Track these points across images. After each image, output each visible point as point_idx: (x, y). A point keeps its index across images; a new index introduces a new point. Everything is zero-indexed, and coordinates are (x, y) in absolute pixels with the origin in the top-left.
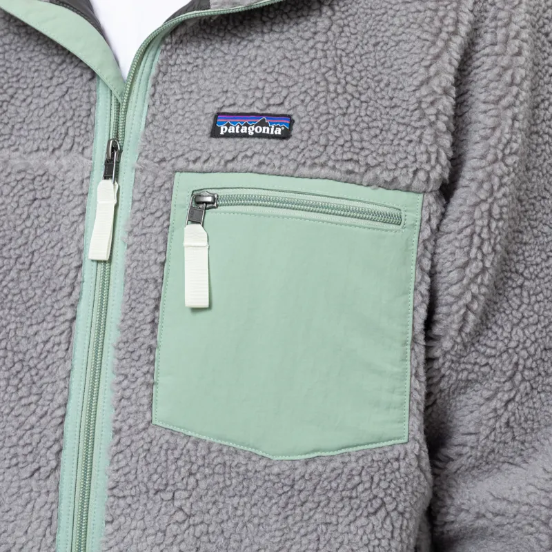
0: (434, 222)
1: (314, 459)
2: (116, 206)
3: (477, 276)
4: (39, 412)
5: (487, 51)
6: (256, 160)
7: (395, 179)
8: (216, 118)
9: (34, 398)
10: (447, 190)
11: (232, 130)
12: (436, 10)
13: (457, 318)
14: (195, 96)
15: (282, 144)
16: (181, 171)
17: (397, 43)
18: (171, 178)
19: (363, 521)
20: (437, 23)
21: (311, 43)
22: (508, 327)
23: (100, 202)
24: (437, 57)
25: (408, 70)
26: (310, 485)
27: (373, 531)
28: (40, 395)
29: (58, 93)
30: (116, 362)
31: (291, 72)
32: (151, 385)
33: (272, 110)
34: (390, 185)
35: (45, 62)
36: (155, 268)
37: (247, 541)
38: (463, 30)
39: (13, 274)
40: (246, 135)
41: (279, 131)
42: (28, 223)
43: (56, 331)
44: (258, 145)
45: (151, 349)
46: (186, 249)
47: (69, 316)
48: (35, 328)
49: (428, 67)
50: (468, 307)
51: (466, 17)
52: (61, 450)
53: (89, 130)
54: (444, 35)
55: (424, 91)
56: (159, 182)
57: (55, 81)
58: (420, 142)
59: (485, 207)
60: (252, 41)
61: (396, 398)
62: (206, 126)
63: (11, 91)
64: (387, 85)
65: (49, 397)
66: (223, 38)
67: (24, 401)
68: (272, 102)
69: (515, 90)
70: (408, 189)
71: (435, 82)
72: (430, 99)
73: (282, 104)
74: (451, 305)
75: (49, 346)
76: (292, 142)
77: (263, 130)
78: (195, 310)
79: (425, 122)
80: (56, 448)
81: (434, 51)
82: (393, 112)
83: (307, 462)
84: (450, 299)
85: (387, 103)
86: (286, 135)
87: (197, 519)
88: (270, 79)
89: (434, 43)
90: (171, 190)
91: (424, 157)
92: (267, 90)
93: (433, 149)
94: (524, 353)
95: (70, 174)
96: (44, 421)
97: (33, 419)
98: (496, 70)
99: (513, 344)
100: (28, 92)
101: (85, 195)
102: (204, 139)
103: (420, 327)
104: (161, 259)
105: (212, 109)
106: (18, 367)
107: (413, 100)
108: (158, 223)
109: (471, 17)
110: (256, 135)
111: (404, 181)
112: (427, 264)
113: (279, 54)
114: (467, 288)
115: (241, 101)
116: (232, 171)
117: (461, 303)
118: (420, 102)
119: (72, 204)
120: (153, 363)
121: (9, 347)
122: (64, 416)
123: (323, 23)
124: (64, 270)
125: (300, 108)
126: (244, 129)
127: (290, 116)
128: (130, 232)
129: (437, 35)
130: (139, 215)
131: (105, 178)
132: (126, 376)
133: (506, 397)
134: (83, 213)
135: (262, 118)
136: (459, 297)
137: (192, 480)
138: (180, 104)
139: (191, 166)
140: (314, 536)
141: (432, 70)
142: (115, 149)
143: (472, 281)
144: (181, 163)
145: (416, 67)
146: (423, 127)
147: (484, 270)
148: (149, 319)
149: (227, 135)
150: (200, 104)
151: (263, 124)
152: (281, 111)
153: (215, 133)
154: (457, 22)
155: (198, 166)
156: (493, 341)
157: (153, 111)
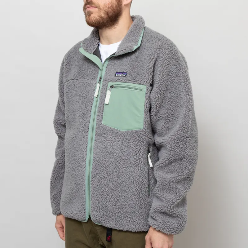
0: (149, 90)
1: (127, 131)
2: (99, 88)
3: (157, 100)
4: (86, 122)
6: (120, 80)
7: (141, 83)
9: (85, 120)
10: (152, 85)
11: (118, 75)
13: (155, 108)
14: (113, 69)
15: (124, 77)
16: (110, 82)
18: (108, 83)
19: (134, 142)
20: (150, 57)
22: (165, 110)
23: (97, 87)
24: (150, 62)
25: (146, 64)
26: (126, 135)
30: (97, 113)
31: (128, 65)
32: (102, 117)
33: (124, 72)
34: (140, 84)
36: (104, 98)
37: (116, 144)
38: (155, 58)
40: (120, 76)
41: (125, 75)
43: (89, 109)
44: (121, 77)
45: (103, 111)
46: (107, 94)
47: (91, 106)
48: (86, 108)
50: (156, 105)
51: (156, 56)
52: (88, 129)
53: (97, 75)
54: (151, 59)
56: (106, 84)
58: (146, 76)
59: (158, 88)
60: (123, 60)
61: (141, 121)
62: (115, 74)
64: (142, 67)
65: (87, 119)
66: (119, 60)
67: (83, 120)
68: (124, 70)
70: (143, 85)
71: (149, 67)
72: (148, 69)
74: (153, 106)
75: (88, 111)
76: (126, 77)
77: (122, 75)
79: (147, 73)
80: (88, 128)
81: (149, 61)
83: (126, 131)
84: (154, 105)
86: (126, 76)
87: (107, 140)
88: (125, 66)
89: (150, 60)
90: (107, 85)
91: (146, 79)
92: (124, 68)
95: (94, 83)
97: (85, 123)
101: (96, 86)
102: (114, 77)
104: (105, 96)
105: (116, 71)
106: (83, 114)
108: (105, 90)
109: (157, 56)
110: (121, 76)
111: (142, 83)
114: (156, 102)
115: (120, 70)
116: (117, 82)
117: (155, 105)
119: (93, 88)
120: (103, 113)
122: (89, 123)
124: (91, 99)
125: (129, 71)
126: (120, 75)
128: (101, 92)
129: (150, 59)
130: (102, 89)
131: (99, 83)
132: (99, 116)
134: (95, 89)
135: (122, 73)
136: (155, 104)
137: (107, 133)
138: (111, 71)
139: (111, 81)
142: (101, 78)
143: (157, 101)
147: (159, 99)
148: (103, 106)
149: (117, 76)
150: (114, 71)
151: (122, 74)
152: (126, 72)
153: (115, 76)
154: (154, 57)
156: (162, 112)
157: (106, 72)
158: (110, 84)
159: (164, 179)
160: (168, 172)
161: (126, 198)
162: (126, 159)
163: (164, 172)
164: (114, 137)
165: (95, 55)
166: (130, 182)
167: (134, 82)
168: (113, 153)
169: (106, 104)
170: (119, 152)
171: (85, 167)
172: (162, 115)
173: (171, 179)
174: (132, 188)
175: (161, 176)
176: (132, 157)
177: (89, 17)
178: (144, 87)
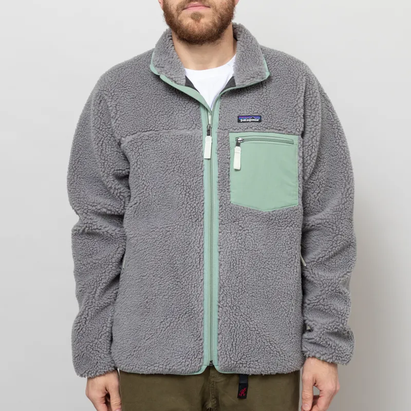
0: (302, 143)
1: (275, 211)
2: (212, 143)
4: (196, 203)
5: (309, 96)
7: (291, 132)
8: (238, 117)
9: (195, 199)
11: (244, 120)
12: (297, 86)
14: (231, 111)
15: (260, 123)
16: (231, 132)
17: (286, 94)
18: (228, 134)
19: (288, 228)
21: (262, 96)
25: (291, 102)
26: (274, 218)
27: (291, 231)
28: (196, 198)
29: (188, 111)
30: (218, 186)
31: (258, 104)
32: (229, 192)
33: (255, 114)
34: (289, 133)
35: (182, 103)
36: (227, 160)
37: (259, 235)
39: (183, 164)
40: (249, 122)
41: (258, 120)
42: (186, 149)
43: (199, 179)
44: (253, 124)
45: (229, 182)
46: (235, 153)
48: (192, 179)
49: (297, 101)
52: (203, 214)
53: (200, 123)
55: (297, 107)
56: (225, 136)
57: (187, 108)
58: (297, 121)
60: (245, 95)
61: (295, 193)
62: (237, 119)
63: (172, 112)
64: (285, 106)
65: (199, 198)
66: (236, 95)
67: (191, 200)
68: (254, 112)
69: (318, 106)
70: (294, 134)
71: (299, 105)
72: (299, 109)
73: (257, 113)
75: (197, 183)
76: (263, 122)
77: (253, 120)
80: (202, 213)
82: (288, 113)
83: (273, 212)
85: (285, 111)
86: (260, 121)
87: (245, 229)
88: (253, 106)
90: (229, 137)
91: (298, 125)
92: (253, 109)
93: (300, 123)
94: (322, 179)
95: (196, 135)
96: (198, 205)
97: (195, 205)
98: (312, 101)
99: (319, 177)
100: (177, 112)
101: (202, 141)
102: (237, 123)
104: (229, 157)
105: (237, 115)
107: (294, 109)
108: (226, 147)
110: (252, 122)
111: (293, 132)
112: (301, 154)
113: (254, 98)
115: (245, 112)
116: (246, 132)
118: (296, 110)
119: (198, 144)
120: (230, 186)
121: (185, 185)
122: (203, 203)
123: (264, 90)
124: (198, 162)
125: (263, 113)
126: (248, 120)
127: (260, 116)
128: (218, 150)
130: (220, 145)
131: (208, 135)
132: (222, 190)
133: (317, 192)
134: (202, 146)
135: (253, 117)
137: (243, 218)
138: (228, 114)
139: (234, 131)
140: (275, 233)
141: (299, 101)
142: (210, 127)
144: (231, 130)
145: (293, 101)
146: (297, 117)
148: (227, 174)
149: (243, 122)
150: (233, 113)
151: (253, 118)
153: (239, 121)
155: (236, 131)
157: (221, 116)
158: (232, 137)
159: (331, 280)
160: (331, 270)
162: (277, 256)
163: (325, 270)
164: (255, 223)
165: (189, 86)
167: (280, 130)
168: (257, 250)
169: (236, 170)
170: (265, 246)
171: (202, 280)
172: (314, 180)
173: (339, 279)
175: (324, 277)
176: (284, 252)
177: (197, 23)
178: (296, 139)
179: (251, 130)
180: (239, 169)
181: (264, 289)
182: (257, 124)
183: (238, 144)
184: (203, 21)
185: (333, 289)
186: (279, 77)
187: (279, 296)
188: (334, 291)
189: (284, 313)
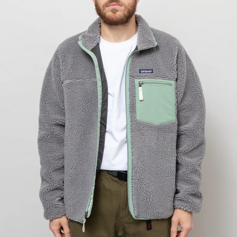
0: (176, 85)
1: (162, 124)
7: (170, 78)
8: (140, 70)
10: (177, 80)
11: (143, 72)
12: (172, 52)
14: (136, 67)
15: (152, 74)
16: (136, 79)
17: (166, 57)
19: (170, 134)
21: (153, 57)
26: (162, 128)
27: (172, 135)
30: (130, 110)
31: (151, 62)
32: (136, 113)
33: (149, 68)
36: (134, 94)
37: (152, 138)
40: (146, 73)
41: (151, 72)
44: (148, 74)
45: (135, 107)
46: (139, 91)
49: (172, 61)
55: (172, 65)
58: (173, 73)
59: (182, 81)
60: (143, 58)
61: (173, 114)
62: (139, 71)
68: (149, 67)
70: (172, 80)
71: (173, 63)
72: (173, 66)
73: (150, 67)
76: (154, 73)
78: (141, 101)
79: (173, 69)
81: (173, 58)
82: (168, 68)
83: (161, 124)
85: (166, 67)
86: (152, 72)
87: (144, 135)
88: (147, 63)
90: (135, 82)
91: (174, 75)
92: (148, 65)
93: (175, 73)
103: (176, 102)
105: (139, 69)
107: (171, 66)
108: (134, 87)
110: (147, 73)
113: (148, 59)
115: (143, 67)
116: (145, 78)
118: (172, 66)
120: (136, 110)
123: (154, 54)
125: (154, 68)
126: (145, 72)
127: (152, 69)
128: (130, 89)
129: (172, 56)
132: (132, 112)
135: (148, 70)
137: (143, 129)
138: (134, 68)
140: (163, 137)
141: (173, 61)
144: (136, 77)
145: (170, 61)
146: (173, 70)
149: (142, 73)
153: (140, 72)
155: (139, 78)
157: (131, 69)
158: (137, 81)
159: (192, 163)
160: (191, 157)
161: (164, 188)
164: (150, 132)
166: (167, 172)
167: (164, 77)
170: (155, 145)
172: (182, 106)
173: (197, 162)
174: (169, 177)
176: (168, 148)
177: (114, 14)
178: (173, 82)
179: (148, 78)
180: (142, 99)
181: (155, 169)
182: (150, 74)
183: (140, 86)
184: (118, 13)
185: (193, 168)
186: (162, 47)
187: (165, 174)
188: (194, 169)
189: (169, 183)
